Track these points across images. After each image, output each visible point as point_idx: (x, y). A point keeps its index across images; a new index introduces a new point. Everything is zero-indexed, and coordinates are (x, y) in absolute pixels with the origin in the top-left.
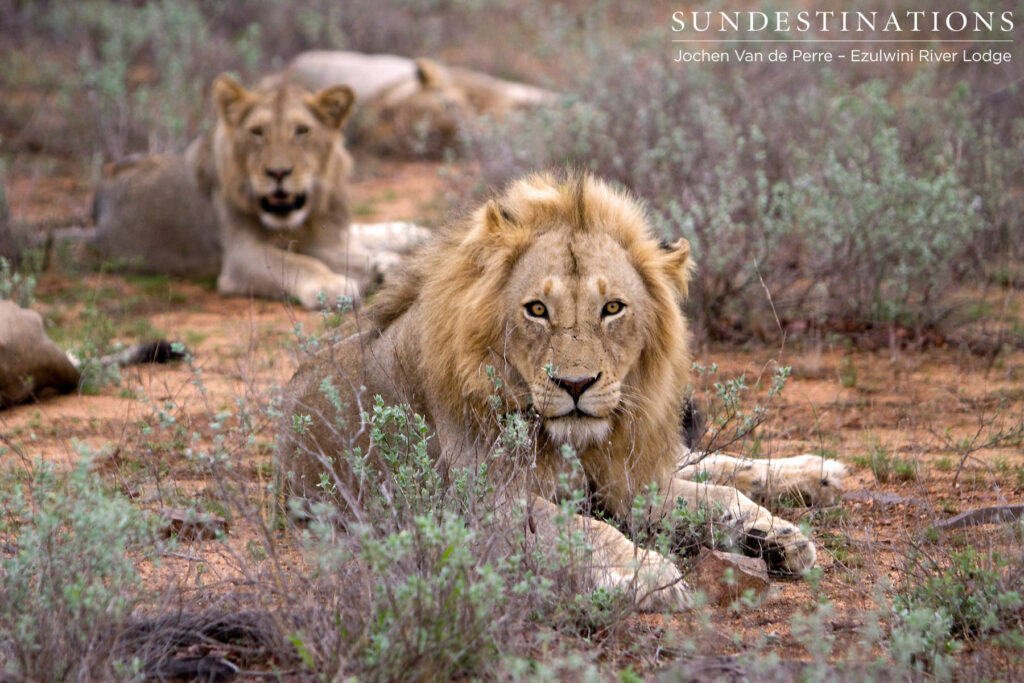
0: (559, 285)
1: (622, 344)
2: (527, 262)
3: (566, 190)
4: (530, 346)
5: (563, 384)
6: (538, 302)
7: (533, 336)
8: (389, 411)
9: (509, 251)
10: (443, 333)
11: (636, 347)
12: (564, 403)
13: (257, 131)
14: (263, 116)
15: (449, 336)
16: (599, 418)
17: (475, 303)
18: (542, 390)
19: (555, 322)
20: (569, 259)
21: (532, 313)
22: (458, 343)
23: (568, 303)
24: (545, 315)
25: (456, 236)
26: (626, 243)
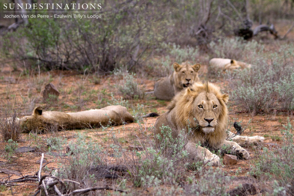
0: (205, 102)
1: (217, 113)
2: (197, 98)
3: (204, 85)
4: (199, 113)
5: (207, 120)
6: (201, 105)
7: (200, 112)
8: (165, 127)
9: (194, 96)
10: (181, 112)
11: (219, 114)
12: (207, 124)
13: (183, 72)
14: (184, 69)
15: (182, 113)
16: (213, 127)
17: (188, 106)
18: (202, 122)
19: (204, 109)
20: (206, 98)
21: (199, 107)
22: (184, 114)
23: (207, 105)
24: (202, 107)
25: (183, 94)
26: (216, 94)
